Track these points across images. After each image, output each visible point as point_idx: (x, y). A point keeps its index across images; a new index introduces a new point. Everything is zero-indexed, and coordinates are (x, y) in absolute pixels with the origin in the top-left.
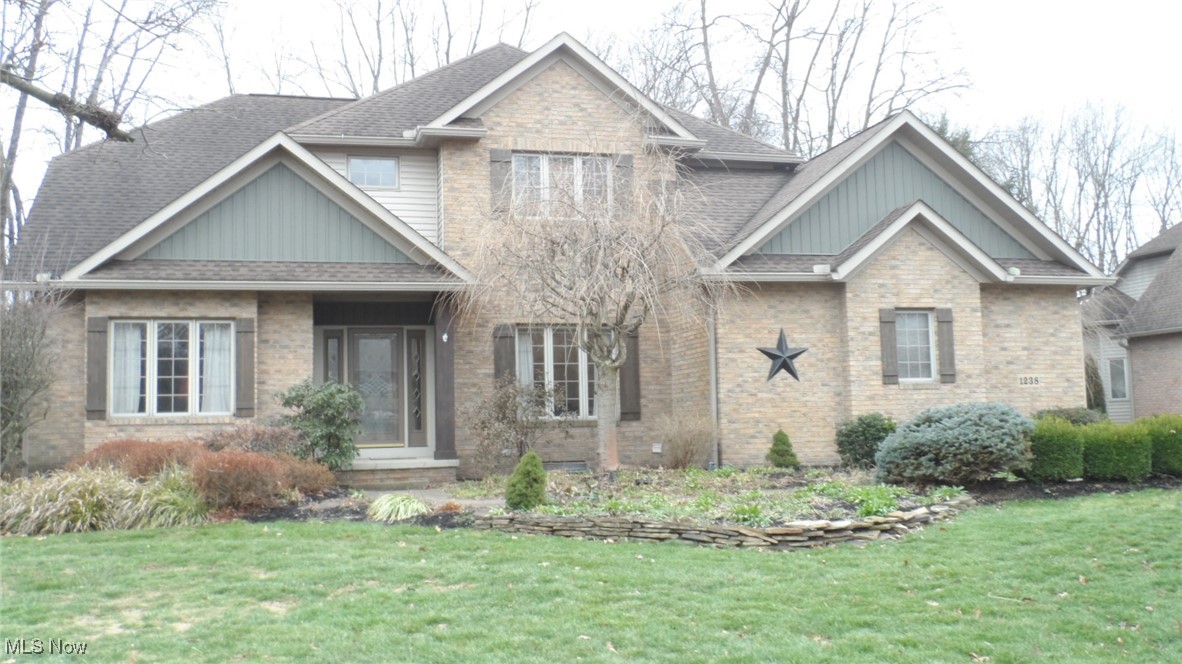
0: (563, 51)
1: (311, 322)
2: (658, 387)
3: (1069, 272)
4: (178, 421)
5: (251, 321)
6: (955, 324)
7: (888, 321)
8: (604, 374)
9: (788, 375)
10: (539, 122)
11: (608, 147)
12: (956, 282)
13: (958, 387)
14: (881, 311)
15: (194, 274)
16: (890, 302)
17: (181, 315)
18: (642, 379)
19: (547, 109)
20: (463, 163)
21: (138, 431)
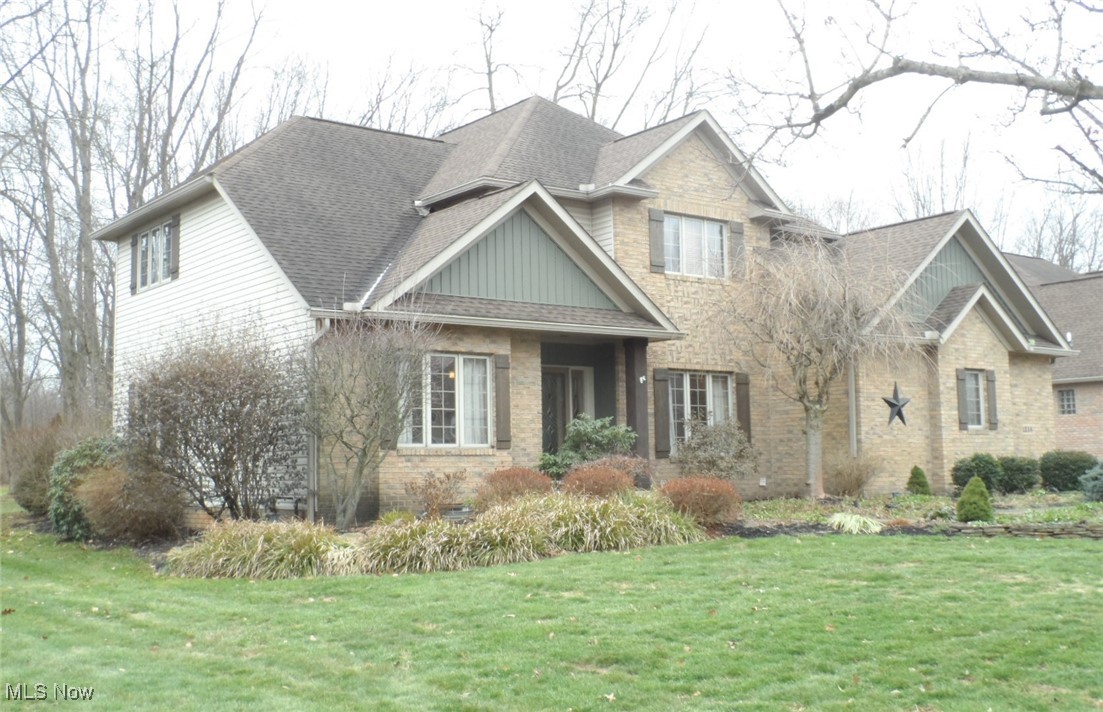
1: (539, 360)
2: (762, 429)
4: (453, 452)
5: (506, 357)
6: (996, 383)
7: (960, 378)
8: (816, 417)
9: (900, 421)
10: (680, 187)
11: (726, 214)
12: (996, 349)
13: (998, 433)
14: (957, 370)
15: (472, 311)
16: (962, 364)
17: (453, 349)
18: (752, 421)
19: (687, 176)
20: (630, 219)
21: (422, 461)
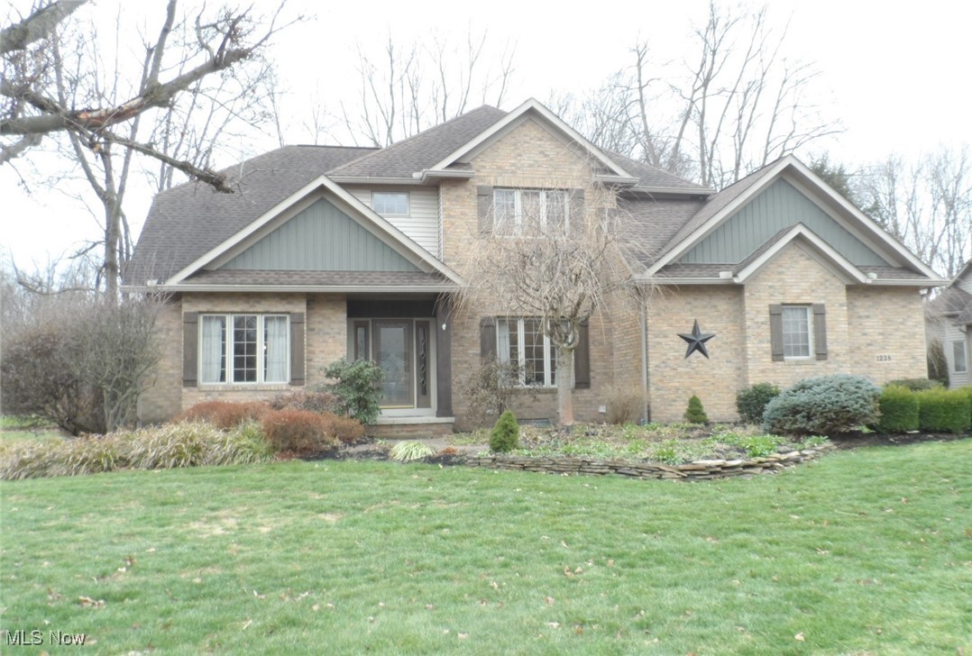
0: (532, 112)
1: (345, 315)
2: (603, 364)
3: (914, 276)
4: (249, 388)
5: (302, 314)
6: (827, 316)
7: (776, 313)
8: (562, 354)
9: (701, 354)
10: (513, 165)
11: (565, 184)
12: (828, 284)
13: (829, 363)
14: (770, 306)
15: (261, 280)
16: (778, 299)
17: (251, 310)
18: (591, 358)
19: (520, 155)
20: (457, 196)
21: (220, 395)
